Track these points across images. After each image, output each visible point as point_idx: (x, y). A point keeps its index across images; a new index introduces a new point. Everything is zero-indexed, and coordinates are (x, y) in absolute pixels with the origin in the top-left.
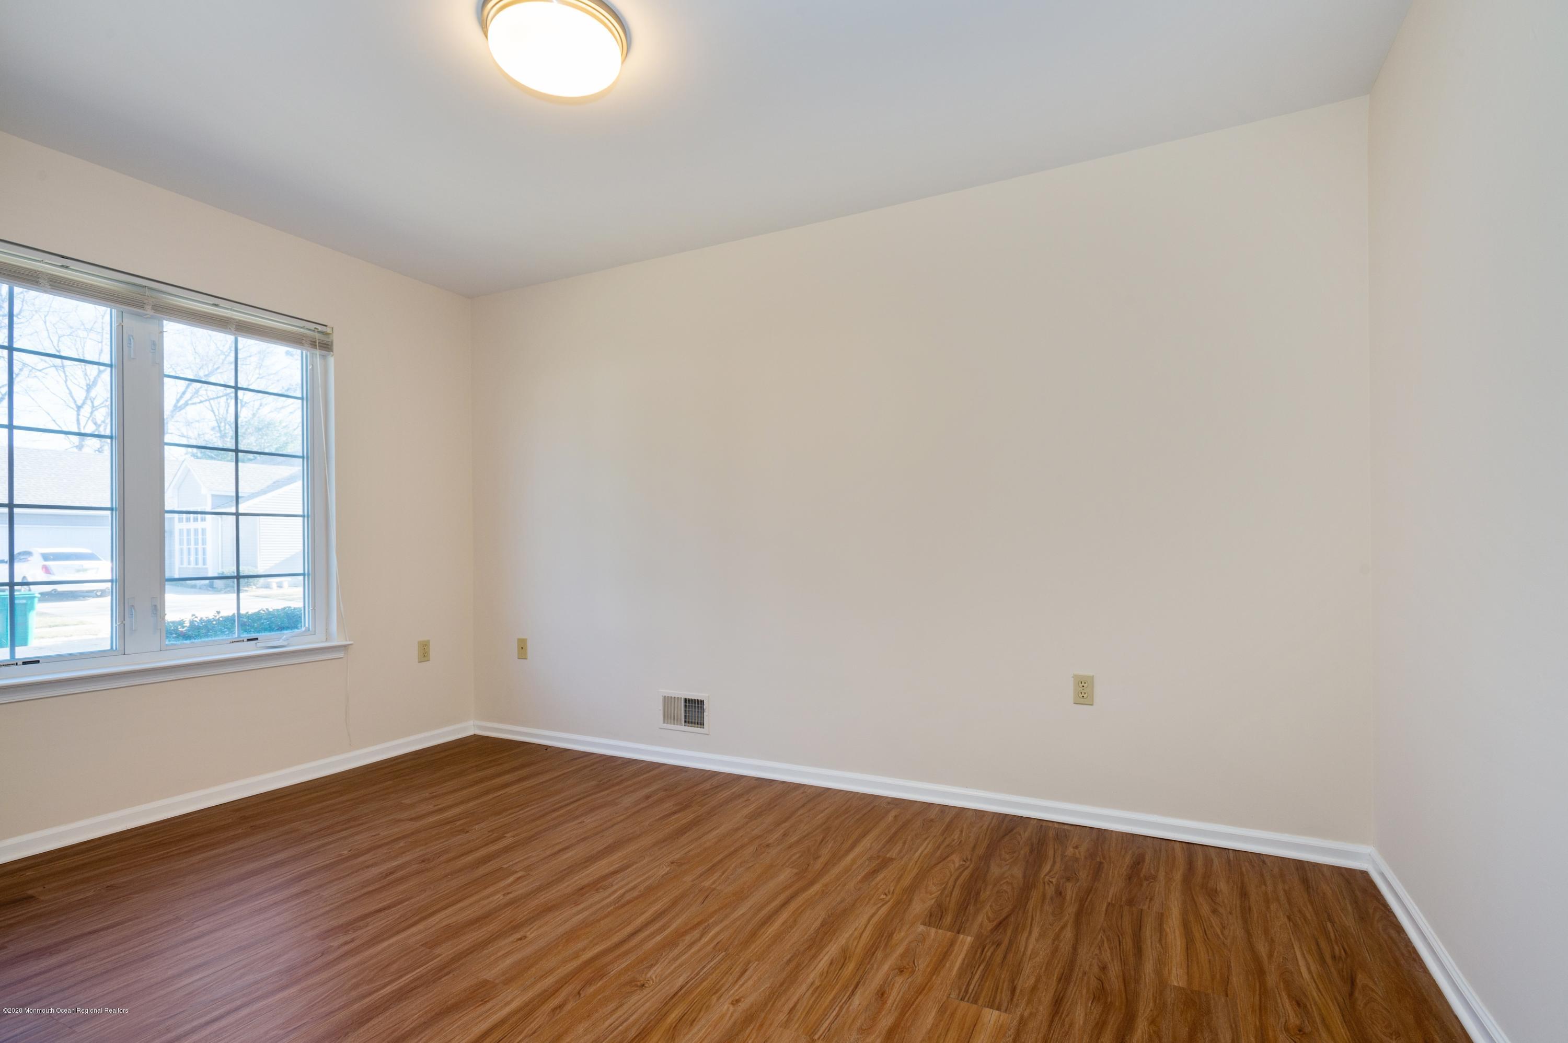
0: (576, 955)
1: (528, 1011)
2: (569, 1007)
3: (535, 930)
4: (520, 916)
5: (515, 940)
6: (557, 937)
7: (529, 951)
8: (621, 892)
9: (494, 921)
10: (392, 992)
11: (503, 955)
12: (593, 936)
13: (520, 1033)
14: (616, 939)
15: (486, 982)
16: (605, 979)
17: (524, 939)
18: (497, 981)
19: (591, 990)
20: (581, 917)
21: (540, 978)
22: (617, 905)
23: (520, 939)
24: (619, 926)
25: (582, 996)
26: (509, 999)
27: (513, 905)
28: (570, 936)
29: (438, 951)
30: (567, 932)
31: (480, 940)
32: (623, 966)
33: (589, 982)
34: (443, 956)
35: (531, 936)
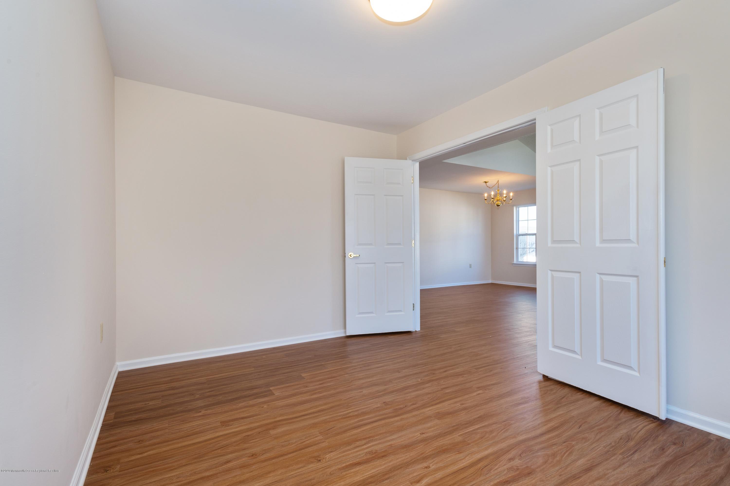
0: (402, 420)
1: (424, 406)
2: (410, 404)
3: (416, 436)
4: (422, 447)
5: (425, 434)
6: (407, 430)
7: (420, 427)
8: (365, 447)
9: (434, 448)
10: (475, 425)
11: (431, 428)
12: (391, 426)
13: (427, 401)
14: (383, 422)
15: (439, 419)
16: (395, 408)
17: (421, 433)
18: (434, 418)
19: (402, 406)
20: (393, 437)
21: (417, 415)
22: (372, 439)
23: (423, 433)
24: (378, 427)
25: (405, 405)
26: (429, 412)
27: (425, 456)
28: (401, 429)
29: (460, 438)
30: (402, 431)
31: (442, 438)
32: (387, 411)
33: (401, 409)
34: (458, 435)
35: (418, 434)
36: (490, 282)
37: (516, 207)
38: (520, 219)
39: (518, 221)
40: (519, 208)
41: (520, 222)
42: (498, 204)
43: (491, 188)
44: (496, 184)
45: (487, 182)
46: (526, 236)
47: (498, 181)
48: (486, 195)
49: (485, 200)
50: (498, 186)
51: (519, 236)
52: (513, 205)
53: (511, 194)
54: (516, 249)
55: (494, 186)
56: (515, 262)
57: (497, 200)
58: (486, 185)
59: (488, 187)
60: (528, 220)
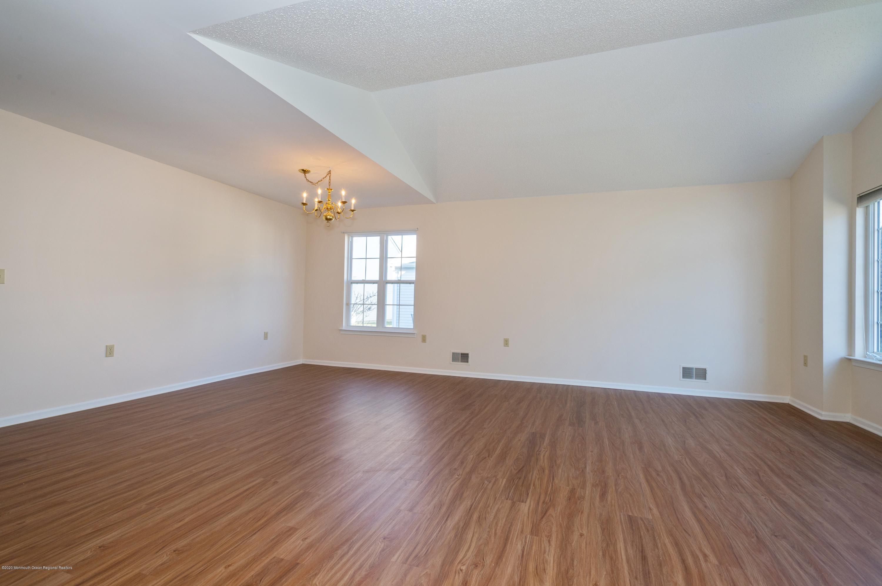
36: (301, 363)
37: (349, 236)
38: (353, 257)
39: (351, 259)
40: (352, 237)
41: (353, 261)
42: (329, 217)
43: (314, 185)
44: (326, 177)
45: (306, 171)
46: (363, 284)
47: (329, 172)
48: (305, 195)
49: (304, 205)
50: (329, 182)
51: (351, 283)
52: (344, 232)
53: (353, 201)
54: (346, 305)
55: (321, 180)
56: (344, 327)
57: (327, 208)
58: (306, 177)
59: (309, 181)
60: (367, 258)
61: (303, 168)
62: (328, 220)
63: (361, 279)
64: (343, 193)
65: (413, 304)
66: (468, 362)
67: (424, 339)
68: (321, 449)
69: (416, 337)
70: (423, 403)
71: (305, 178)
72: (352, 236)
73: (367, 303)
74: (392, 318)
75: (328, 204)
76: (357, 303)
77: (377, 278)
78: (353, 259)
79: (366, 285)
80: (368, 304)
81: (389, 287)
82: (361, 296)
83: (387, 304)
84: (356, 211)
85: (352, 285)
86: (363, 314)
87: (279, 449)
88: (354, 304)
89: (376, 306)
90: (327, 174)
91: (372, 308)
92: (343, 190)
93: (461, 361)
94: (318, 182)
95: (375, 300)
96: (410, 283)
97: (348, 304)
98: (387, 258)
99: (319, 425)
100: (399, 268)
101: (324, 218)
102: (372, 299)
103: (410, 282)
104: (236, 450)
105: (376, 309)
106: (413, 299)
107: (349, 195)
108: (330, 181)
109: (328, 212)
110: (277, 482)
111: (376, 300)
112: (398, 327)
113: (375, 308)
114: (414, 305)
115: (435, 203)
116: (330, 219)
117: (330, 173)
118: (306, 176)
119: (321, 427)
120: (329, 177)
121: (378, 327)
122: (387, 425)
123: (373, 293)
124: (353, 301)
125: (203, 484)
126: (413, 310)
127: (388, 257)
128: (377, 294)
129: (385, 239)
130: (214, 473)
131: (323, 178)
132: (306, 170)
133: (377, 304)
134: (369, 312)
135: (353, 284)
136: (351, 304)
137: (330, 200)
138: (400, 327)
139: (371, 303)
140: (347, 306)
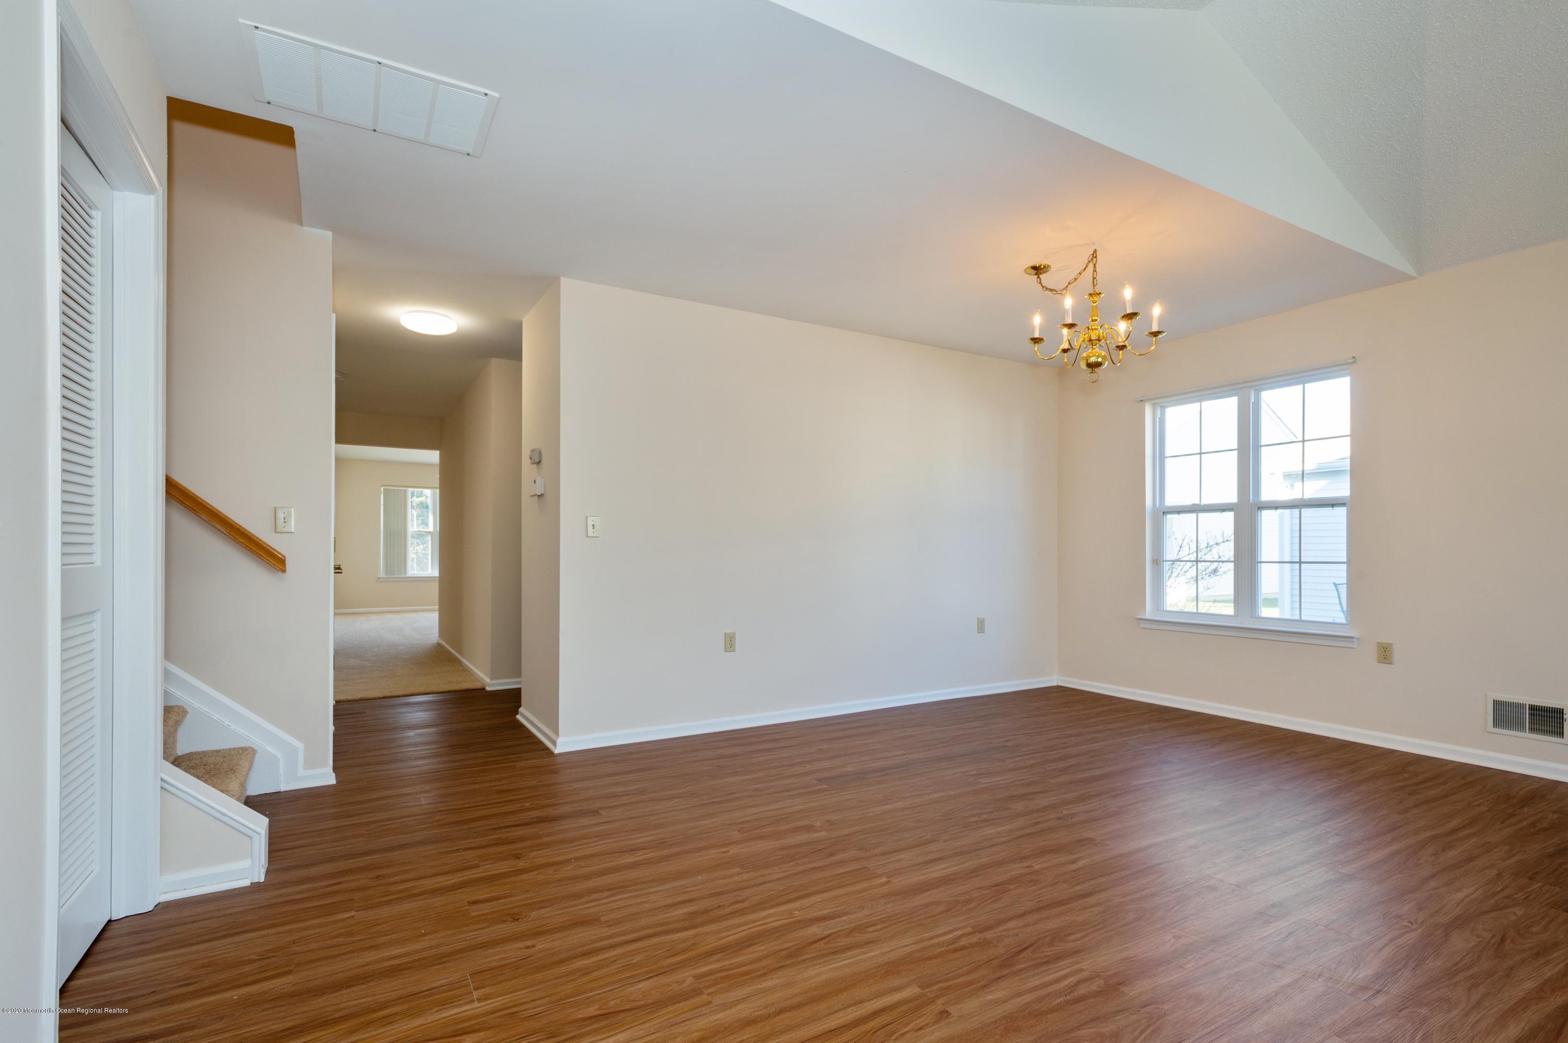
36: (1054, 684)
37: (1154, 404)
38: (1168, 453)
39: (1161, 458)
40: (1163, 408)
41: (1168, 462)
42: (1093, 359)
43: (1059, 294)
44: (1085, 269)
45: (1041, 269)
46: (1195, 515)
47: (1093, 255)
48: (1037, 320)
49: (1035, 343)
50: (1094, 278)
51: (1164, 513)
52: (1142, 399)
53: (1157, 311)
54: (1153, 563)
55: (1075, 279)
56: (1149, 612)
57: (1090, 340)
58: (1040, 283)
59: (1047, 289)
60: (1202, 452)
61: (1032, 264)
62: (1093, 366)
63: (1190, 503)
64: (1128, 293)
65: (1345, 560)
66: (1561, 734)
67: (1385, 654)
68: (1072, 937)
69: (1355, 646)
70: (1394, 848)
71: (1040, 285)
72: (1162, 405)
73: (1208, 558)
74: (1277, 591)
75: (1092, 329)
76: (1182, 559)
77: (1232, 497)
78: (1166, 457)
79: (1201, 515)
80: (1213, 560)
81: (1268, 519)
82: (1191, 543)
83: (1263, 560)
84: (1165, 332)
85: (1166, 517)
86: (1196, 584)
87: (971, 906)
88: (1174, 561)
89: (1231, 565)
90: (1089, 262)
91: (1221, 570)
92: (1127, 286)
93: (1532, 730)
94: (1067, 287)
95: (1228, 551)
96: (1333, 505)
97: (1157, 562)
98: (1258, 447)
99: (1076, 856)
100: (1297, 474)
101: (1083, 365)
102: (1221, 548)
103: (1332, 503)
104: (884, 879)
105: (1233, 572)
106: (1344, 547)
107: (1146, 296)
108: (1095, 276)
109: (1093, 349)
110: (948, 1012)
111: (1232, 552)
112: (1297, 618)
113: (1230, 570)
114: (1349, 563)
115: (1416, 275)
116: (1098, 365)
117: (1096, 257)
118: (1040, 280)
119: (1081, 863)
120: (1093, 266)
121: (1238, 616)
122: (1274, 905)
123: (1223, 534)
124: (1170, 553)
125: (801, 958)
126: (1344, 574)
127: (1262, 444)
128: (1232, 538)
129: (1252, 399)
130: (829, 932)
131: (1080, 273)
132: (1039, 266)
133: (1233, 560)
134: (1213, 580)
135: (1169, 516)
136: (1163, 561)
137: (1096, 320)
138: (1303, 618)
139: (1220, 557)
140: (1156, 566)
